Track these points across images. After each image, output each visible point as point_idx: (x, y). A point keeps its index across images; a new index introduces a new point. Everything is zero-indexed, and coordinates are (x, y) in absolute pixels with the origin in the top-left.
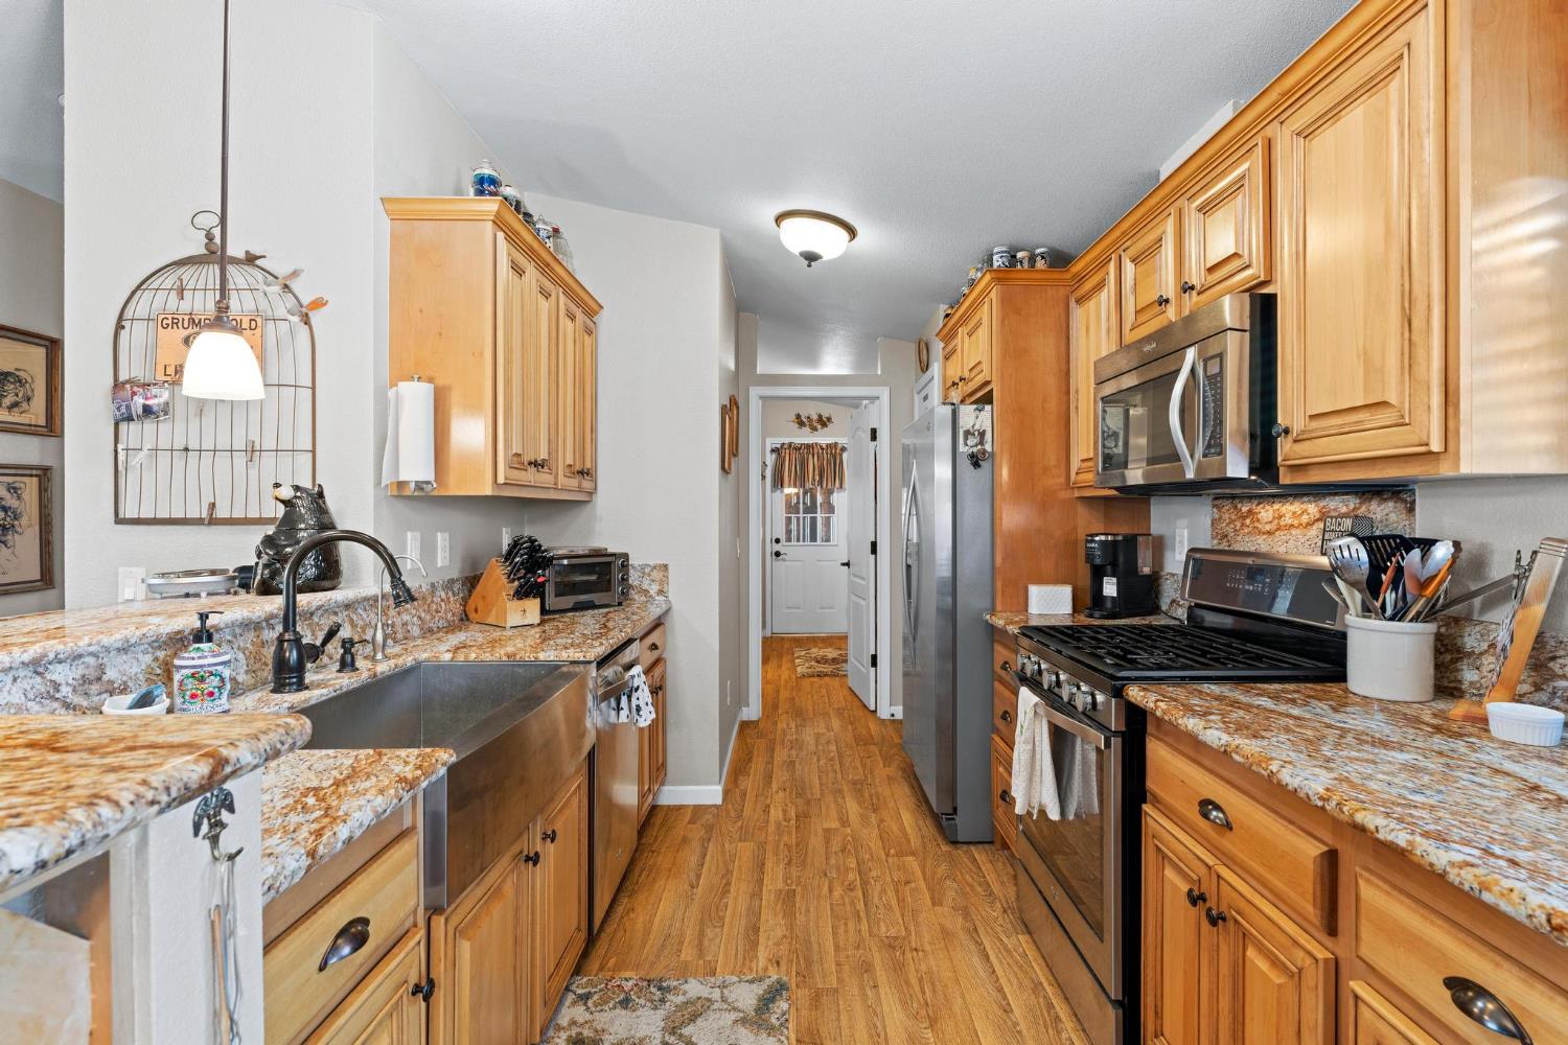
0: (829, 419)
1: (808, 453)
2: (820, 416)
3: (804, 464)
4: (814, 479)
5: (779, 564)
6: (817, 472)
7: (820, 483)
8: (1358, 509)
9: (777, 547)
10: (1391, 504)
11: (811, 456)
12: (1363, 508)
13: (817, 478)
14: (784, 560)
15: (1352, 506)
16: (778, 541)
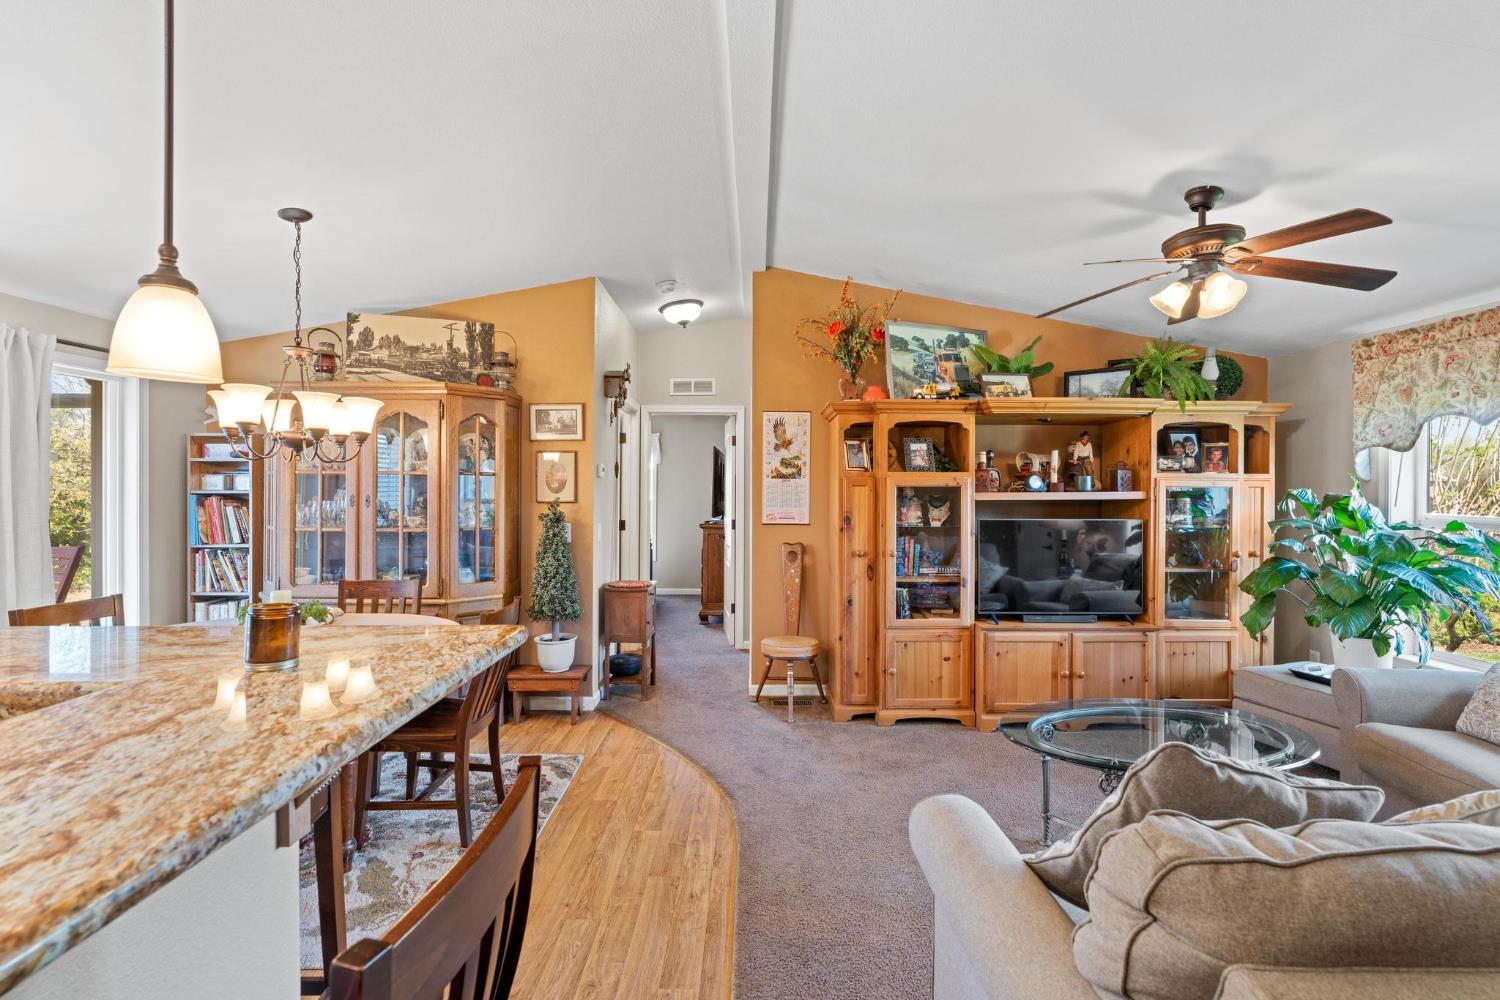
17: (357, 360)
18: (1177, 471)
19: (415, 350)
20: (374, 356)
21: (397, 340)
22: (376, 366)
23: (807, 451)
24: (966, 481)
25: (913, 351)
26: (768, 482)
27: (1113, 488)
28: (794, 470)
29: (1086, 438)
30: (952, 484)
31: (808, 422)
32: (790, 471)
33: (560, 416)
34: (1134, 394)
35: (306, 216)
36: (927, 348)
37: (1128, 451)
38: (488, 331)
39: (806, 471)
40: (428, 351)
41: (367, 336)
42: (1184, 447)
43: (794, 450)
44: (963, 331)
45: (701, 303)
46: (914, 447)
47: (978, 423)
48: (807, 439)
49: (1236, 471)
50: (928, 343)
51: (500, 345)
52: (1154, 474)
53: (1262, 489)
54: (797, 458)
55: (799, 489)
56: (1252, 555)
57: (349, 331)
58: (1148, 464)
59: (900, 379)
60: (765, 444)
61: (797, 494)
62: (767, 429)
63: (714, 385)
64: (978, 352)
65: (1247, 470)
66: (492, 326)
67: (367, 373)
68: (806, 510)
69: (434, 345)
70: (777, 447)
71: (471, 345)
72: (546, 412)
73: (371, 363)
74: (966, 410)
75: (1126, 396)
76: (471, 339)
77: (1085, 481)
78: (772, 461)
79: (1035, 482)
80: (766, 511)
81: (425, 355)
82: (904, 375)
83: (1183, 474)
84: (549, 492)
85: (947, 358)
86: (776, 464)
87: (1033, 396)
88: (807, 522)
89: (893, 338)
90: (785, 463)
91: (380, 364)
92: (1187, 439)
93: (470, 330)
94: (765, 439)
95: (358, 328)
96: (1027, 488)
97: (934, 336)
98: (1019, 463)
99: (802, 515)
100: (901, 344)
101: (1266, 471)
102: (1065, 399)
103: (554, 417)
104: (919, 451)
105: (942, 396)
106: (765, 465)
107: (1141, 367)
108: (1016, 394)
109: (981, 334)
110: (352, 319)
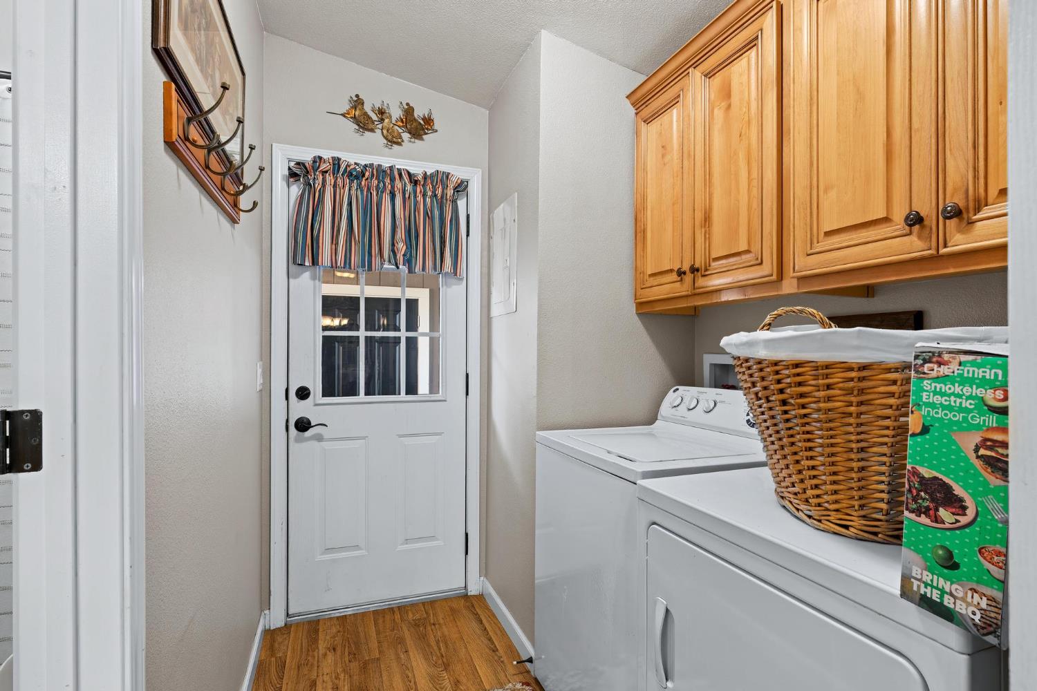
0: (428, 121)
1: (380, 191)
2: (409, 111)
3: (370, 213)
4: (393, 251)
5: (304, 448)
6: (401, 233)
7: (409, 262)
9: (300, 409)
11: (386, 199)
13: (401, 247)
14: (319, 438)
16: (303, 393)
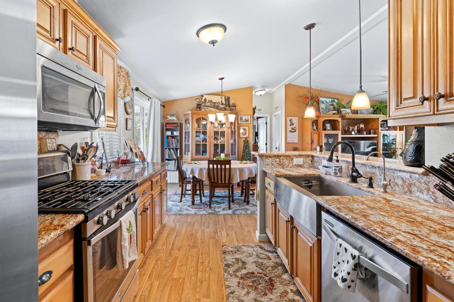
8: (46, 136)
10: (55, 135)
12: (47, 136)
15: (43, 135)
17: (204, 105)
18: (384, 130)
19: (215, 103)
20: (207, 104)
21: (211, 101)
22: (207, 107)
23: (297, 126)
24: (339, 133)
25: (325, 104)
26: (288, 133)
27: (370, 134)
28: (294, 130)
29: (363, 123)
30: (337, 133)
31: (298, 119)
32: (293, 130)
33: (245, 118)
34: (374, 114)
35: (223, 78)
36: (327, 103)
37: (372, 126)
38: (229, 98)
39: (297, 131)
40: (217, 103)
41: (205, 100)
42: (383, 125)
43: (294, 126)
44: (334, 99)
45: (265, 90)
46: (327, 125)
47: (342, 120)
48: (297, 123)
49: (397, 130)
50: (328, 102)
51: (231, 102)
52: (380, 131)
53: (402, 134)
54: (295, 127)
55: (296, 135)
56: (400, 149)
57: (202, 99)
58: (378, 129)
59: (323, 110)
60: (288, 124)
61: (295, 136)
62: (288, 121)
63: (262, 110)
64: (337, 104)
65: (399, 130)
66: (229, 97)
67: (206, 108)
68: (297, 140)
69: (218, 102)
70: (291, 125)
71: (226, 102)
72: (242, 117)
73: (206, 106)
74: (339, 117)
75: (372, 114)
76: (225, 101)
77: (364, 133)
78: (289, 128)
79: (353, 133)
80: (288, 140)
81: (217, 104)
82: (323, 109)
83: (386, 131)
84: (242, 135)
85: (331, 105)
86: (290, 129)
87: (352, 114)
88: (297, 142)
89: (321, 101)
90: (292, 129)
91: (208, 106)
92: (384, 123)
93: (225, 98)
94: (288, 123)
95: (204, 98)
96: (351, 134)
97: (328, 100)
98: (346, 129)
99: (296, 141)
100: (323, 102)
101: (403, 130)
102: (357, 115)
103: (244, 118)
104: (328, 126)
105: (334, 114)
106: (288, 129)
107: (376, 107)
108: (348, 113)
109: (338, 99)
110: (202, 96)
